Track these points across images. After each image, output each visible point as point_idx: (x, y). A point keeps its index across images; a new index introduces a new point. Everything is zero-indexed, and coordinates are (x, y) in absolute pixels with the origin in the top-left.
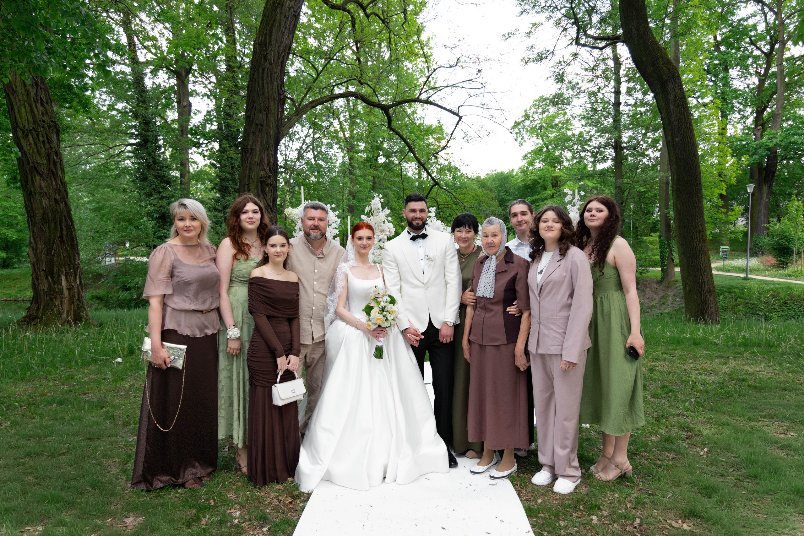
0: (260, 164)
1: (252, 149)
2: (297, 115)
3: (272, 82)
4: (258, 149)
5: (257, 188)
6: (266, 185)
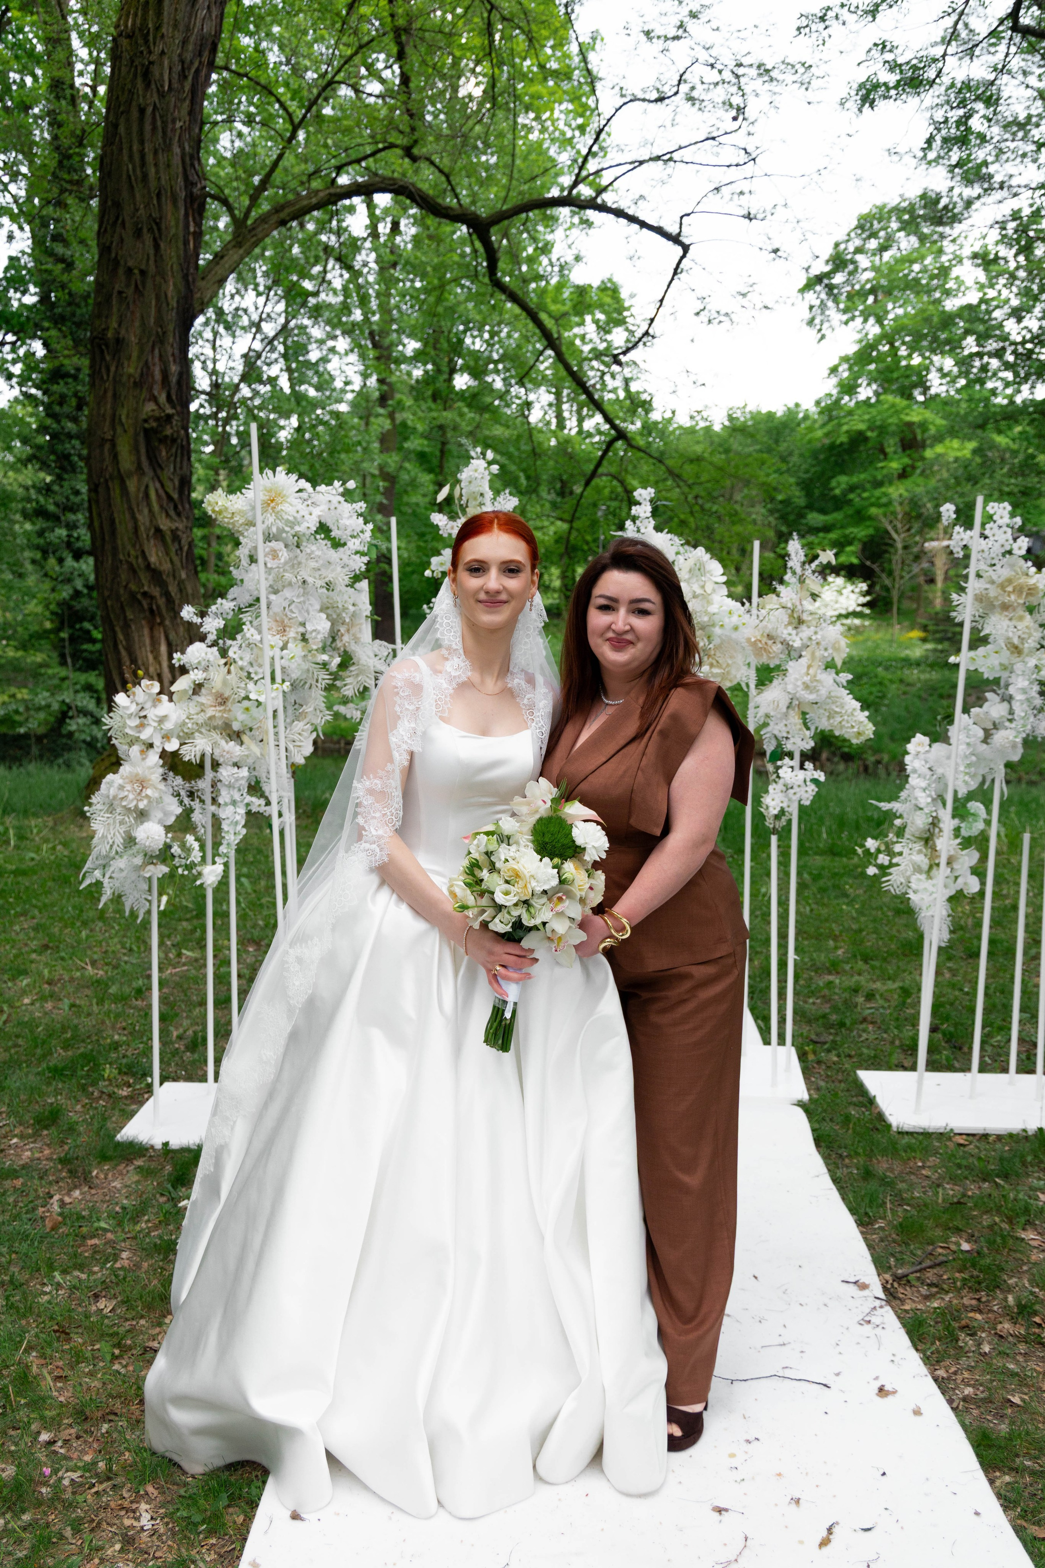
0: (142, 382)
1: (119, 341)
2: (239, 245)
3: (168, 148)
4: (133, 339)
5: (136, 449)
6: (160, 441)
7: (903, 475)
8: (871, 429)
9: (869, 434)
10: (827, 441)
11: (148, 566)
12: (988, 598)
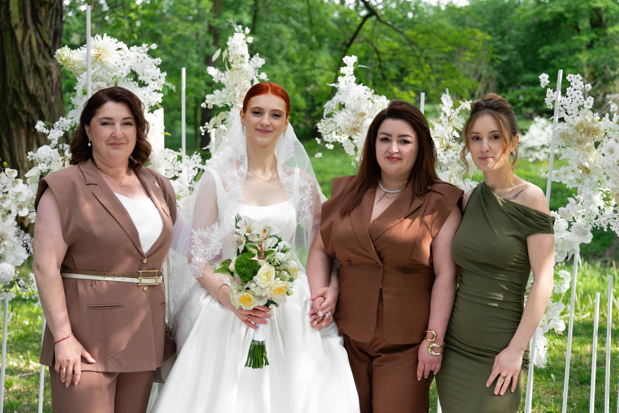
5: (22, 10)
6: (41, 5)
7: (590, 46)
8: (568, 11)
9: (567, 15)
10: (536, 20)
11: (28, 92)
12: (568, 135)
